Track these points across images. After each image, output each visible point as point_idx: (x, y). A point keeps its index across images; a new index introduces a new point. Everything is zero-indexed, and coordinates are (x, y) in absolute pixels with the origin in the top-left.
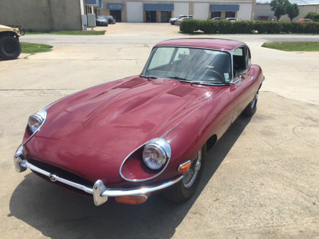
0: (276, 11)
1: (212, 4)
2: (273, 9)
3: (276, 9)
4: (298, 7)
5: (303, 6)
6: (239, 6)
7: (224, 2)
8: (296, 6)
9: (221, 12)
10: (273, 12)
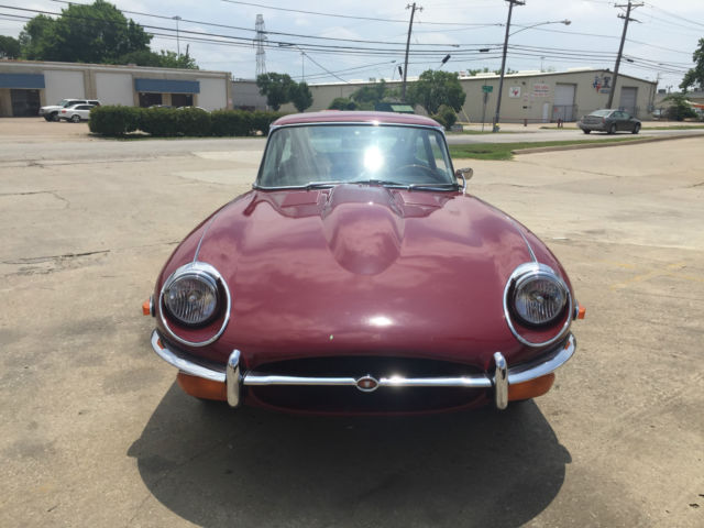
0: (269, 97)
1: (138, 77)
2: (264, 92)
3: (268, 92)
4: (310, 89)
5: (317, 86)
6: (198, 83)
7: (165, 74)
8: (304, 87)
9: (160, 95)
10: (265, 98)
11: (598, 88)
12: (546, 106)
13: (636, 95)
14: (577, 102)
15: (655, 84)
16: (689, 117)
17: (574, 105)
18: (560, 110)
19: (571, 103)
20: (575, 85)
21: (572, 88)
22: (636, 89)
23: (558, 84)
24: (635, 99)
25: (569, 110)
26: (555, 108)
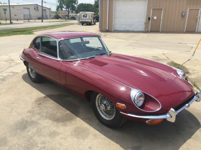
11: (35, 10)
12: (22, 15)
13: (46, 12)
14: (31, 14)
15: (50, 9)
16: (60, 18)
17: (30, 15)
18: (26, 16)
19: (29, 14)
20: (29, 8)
21: (28, 9)
22: (45, 10)
23: (24, 8)
24: (46, 13)
25: (29, 16)
26: (24, 15)
